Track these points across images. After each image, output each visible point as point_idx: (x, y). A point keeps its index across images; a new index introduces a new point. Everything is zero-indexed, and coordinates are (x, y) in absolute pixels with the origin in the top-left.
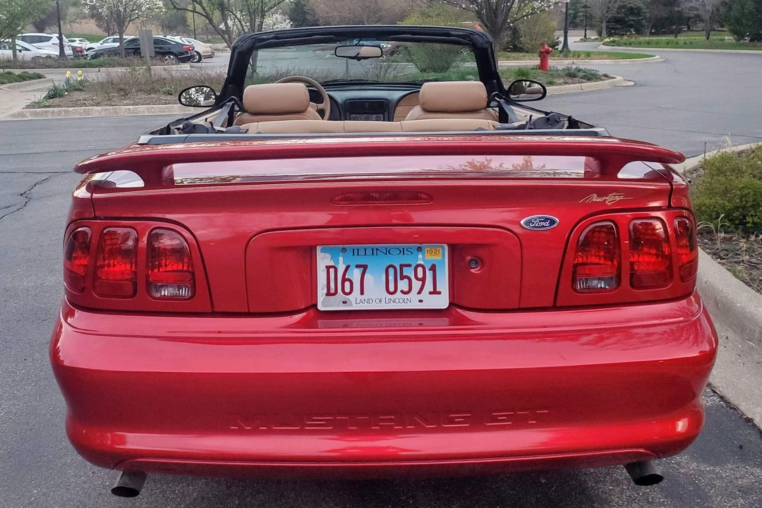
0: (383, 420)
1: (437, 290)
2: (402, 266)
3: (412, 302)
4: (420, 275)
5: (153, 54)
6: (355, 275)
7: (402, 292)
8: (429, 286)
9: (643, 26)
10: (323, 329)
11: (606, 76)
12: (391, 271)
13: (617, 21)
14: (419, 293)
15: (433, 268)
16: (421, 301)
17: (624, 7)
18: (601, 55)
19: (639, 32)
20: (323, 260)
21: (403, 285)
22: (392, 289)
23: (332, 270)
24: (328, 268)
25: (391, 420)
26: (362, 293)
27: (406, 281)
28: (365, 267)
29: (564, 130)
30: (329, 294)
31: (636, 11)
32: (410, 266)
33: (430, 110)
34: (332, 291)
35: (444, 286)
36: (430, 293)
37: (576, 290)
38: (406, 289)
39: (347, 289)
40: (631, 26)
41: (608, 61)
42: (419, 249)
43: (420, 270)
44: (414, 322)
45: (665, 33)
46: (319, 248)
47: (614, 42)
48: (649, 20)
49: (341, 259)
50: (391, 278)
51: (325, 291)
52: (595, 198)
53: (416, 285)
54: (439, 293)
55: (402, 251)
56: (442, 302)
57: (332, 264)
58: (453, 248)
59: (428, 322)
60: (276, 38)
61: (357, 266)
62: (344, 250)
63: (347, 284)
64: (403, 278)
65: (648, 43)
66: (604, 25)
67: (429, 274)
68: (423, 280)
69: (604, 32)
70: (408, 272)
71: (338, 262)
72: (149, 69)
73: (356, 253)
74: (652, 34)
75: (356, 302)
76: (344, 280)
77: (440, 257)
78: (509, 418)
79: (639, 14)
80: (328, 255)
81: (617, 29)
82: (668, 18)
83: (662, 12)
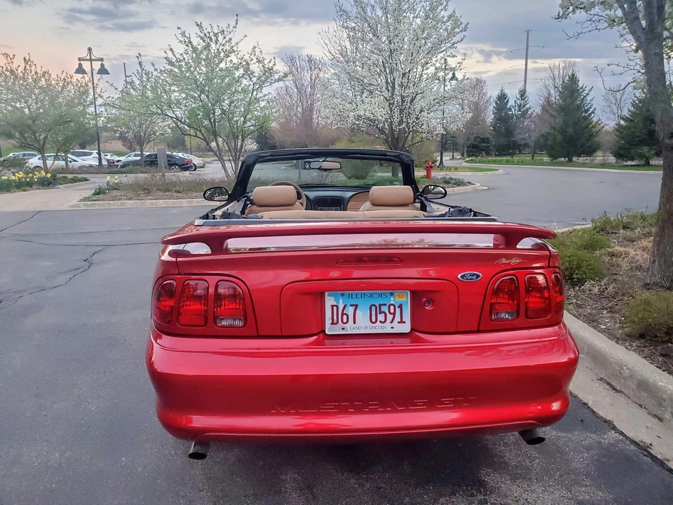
0: (372, 405)
1: (404, 320)
2: (380, 305)
3: (387, 328)
4: (392, 311)
5: (167, 165)
6: (350, 311)
7: (381, 322)
8: (398, 318)
9: (491, 150)
10: (329, 346)
11: (469, 183)
12: (373, 308)
13: (474, 146)
14: (392, 322)
15: (400, 307)
16: (392, 328)
17: (478, 137)
18: (464, 169)
19: (488, 154)
20: (329, 301)
21: (381, 317)
22: (374, 320)
23: (335, 308)
24: (332, 306)
25: (376, 405)
26: (355, 323)
27: (383, 315)
28: (356, 306)
29: (471, 217)
30: (333, 323)
31: (486, 140)
32: (385, 305)
33: (376, 204)
34: (335, 322)
35: (407, 317)
36: (399, 322)
37: (492, 320)
38: (383, 320)
39: (345, 320)
40: (483, 150)
41: (469, 173)
42: (392, 294)
43: (392, 307)
44: (388, 341)
45: (505, 155)
46: (326, 294)
47: (472, 160)
48: (494, 146)
49: (341, 300)
50: (373, 313)
51: (331, 321)
52: (504, 261)
53: (390, 317)
54: (405, 322)
55: (380, 295)
56: (406, 328)
57: (335, 304)
58: (413, 293)
59: (396, 341)
60: (272, 156)
61: (351, 305)
62: (343, 295)
63: (345, 317)
64: (381, 313)
65: (495, 161)
66: (466, 149)
67: (398, 310)
68: (394, 314)
69: (465, 154)
70: (385, 309)
71: (338, 302)
72: (164, 175)
73: (351, 296)
74: (496, 155)
75: (350, 329)
76: (343, 314)
77: (405, 299)
78: (452, 402)
79: (488, 142)
80: (333, 298)
81: (474, 152)
82: (507, 145)
83: (503, 141)
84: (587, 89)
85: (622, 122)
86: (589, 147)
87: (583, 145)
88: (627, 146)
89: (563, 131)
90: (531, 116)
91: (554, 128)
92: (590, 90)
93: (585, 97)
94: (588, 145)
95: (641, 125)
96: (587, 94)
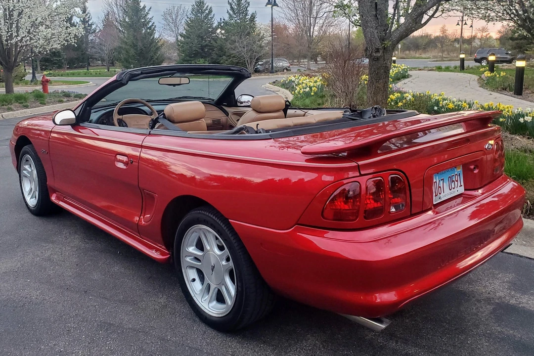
1: (461, 185)
2: (452, 177)
6: (442, 184)
7: (453, 188)
9: (62, 63)
12: (450, 179)
13: (46, 60)
14: (457, 187)
15: (459, 175)
16: (458, 191)
19: (60, 67)
21: (453, 185)
22: (450, 188)
23: (436, 184)
26: (444, 192)
28: (443, 180)
30: (436, 196)
31: (57, 54)
33: (259, 111)
37: (493, 174)
39: (440, 192)
40: (55, 63)
42: (456, 168)
43: (456, 177)
45: (76, 68)
46: (434, 175)
47: (50, 74)
48: (66, 59)
49: (437, 177)
50: (450, 183)
51: (435, 194)
53: (456, 184)
55: (451, 169)
56: (461, 190)
57: (435, 180)
60: (142, 73)
62: (437, 173)
64: (453, 182)
67: (459, 178)
68: (458, 181)
70: (454, 179)
73: (441, 173)
74: (68, 69)
75: (442, 197)
76: (439, 187)
77: (459, 170)
79: (59, 56)
81: (47, 66)
82: (76, 59)
83: (73, 55)
84: (147, 9)
85: (180, 37)
86: (157, 59)
87: (152, 58)
88: (188, 58)
89: (134, 46)
90: (95, 31)
91: (126, 43)
92: (149, 10)
93: (146, 15)
94: (156, 57)
95: (196, 41)
96: (148, 13)
